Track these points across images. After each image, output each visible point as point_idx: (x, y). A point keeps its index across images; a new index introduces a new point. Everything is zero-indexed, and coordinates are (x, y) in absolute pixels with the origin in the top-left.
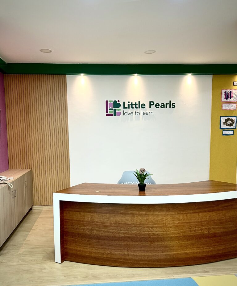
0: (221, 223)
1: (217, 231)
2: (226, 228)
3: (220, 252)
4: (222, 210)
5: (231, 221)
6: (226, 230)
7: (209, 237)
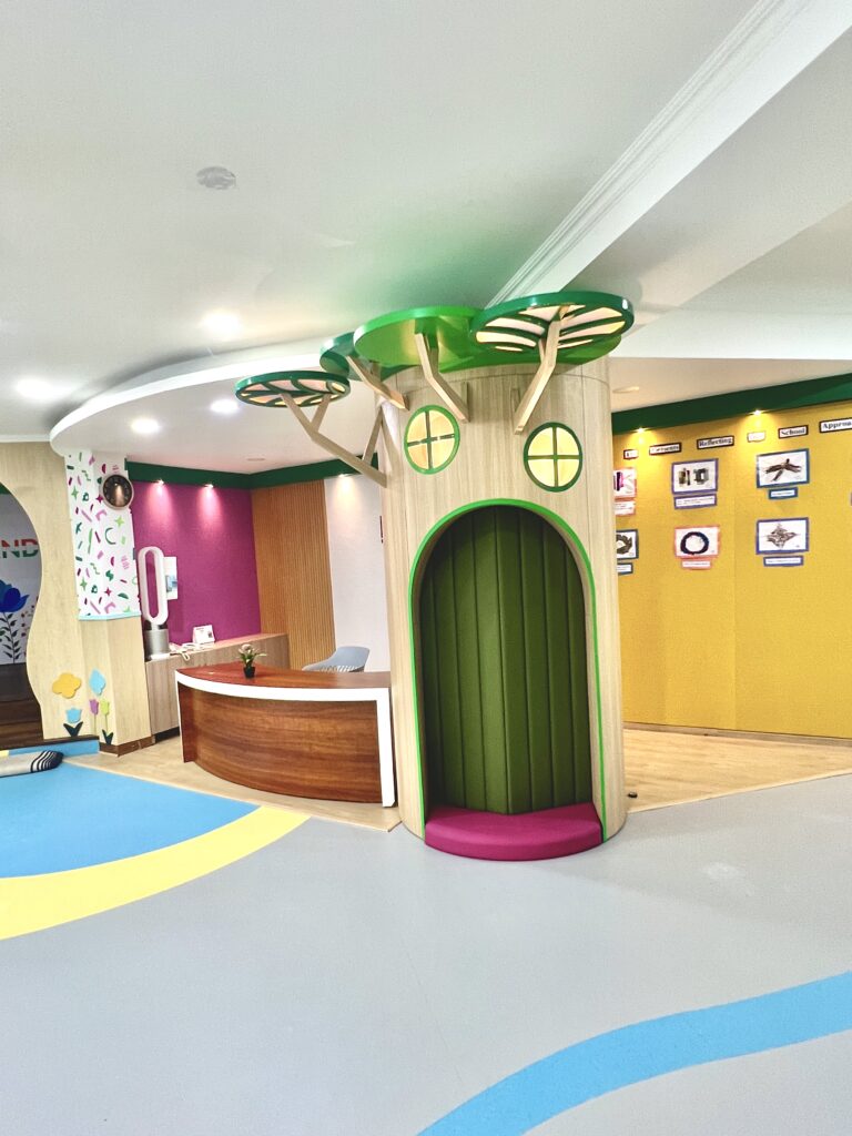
0: (329, 739)
1: (324, 751)
2: (339, 749)
3: (330, 785)
4: (330, 718)
5: (347, 739)
6: (340, 752)
7: (311, 758)
